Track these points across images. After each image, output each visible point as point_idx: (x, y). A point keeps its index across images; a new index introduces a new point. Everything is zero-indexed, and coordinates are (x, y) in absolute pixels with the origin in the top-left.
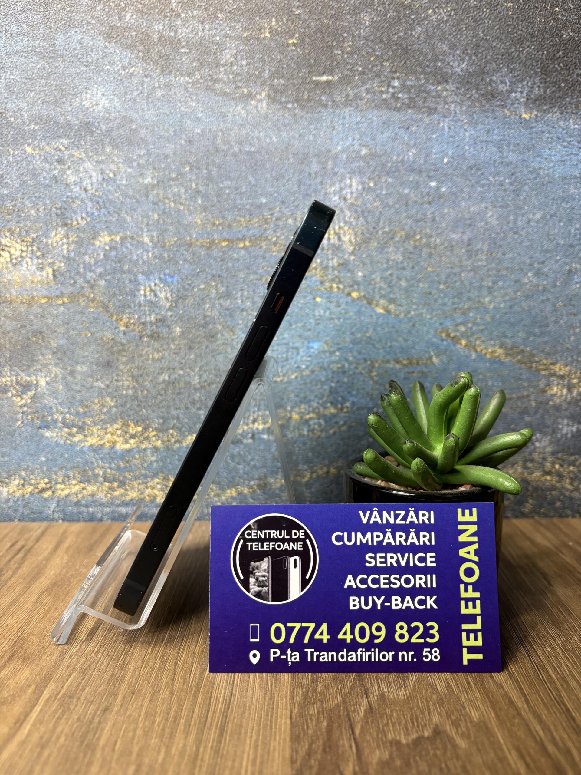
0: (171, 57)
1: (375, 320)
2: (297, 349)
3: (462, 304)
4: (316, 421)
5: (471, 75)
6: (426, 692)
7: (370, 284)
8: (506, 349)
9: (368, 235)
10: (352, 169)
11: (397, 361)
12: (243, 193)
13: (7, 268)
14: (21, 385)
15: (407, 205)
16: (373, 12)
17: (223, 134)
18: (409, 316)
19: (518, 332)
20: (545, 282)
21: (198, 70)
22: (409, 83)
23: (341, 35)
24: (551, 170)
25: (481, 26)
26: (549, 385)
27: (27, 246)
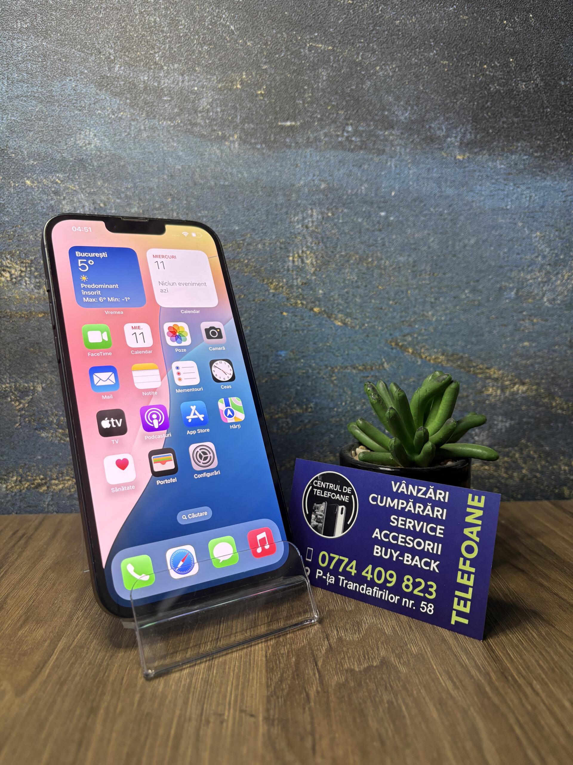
0: (155, 104)
1: (334, 331)
2: (267, 357)
3: (409, 317)
4: (284, 420)
5: (413, 122)
6: (376, 634)
7: (330, 300)
8: (447, 356)
9: (327, 259)
10: (312, 201)
11: (355, 368)
12: (218, 221)
13: (7, 286)
14: (20, 391)
15: (360, 232)
16: (330, 69)
17: (201, 170)
18: (363, 328)
19: (458, 341)
20: (480, 298)
21: (179, 115)
22: (361, 128)
23: (302, 87)
24: (482, 203)
25: (421, 81)
26: (485, 386)
27: (26, 267)
